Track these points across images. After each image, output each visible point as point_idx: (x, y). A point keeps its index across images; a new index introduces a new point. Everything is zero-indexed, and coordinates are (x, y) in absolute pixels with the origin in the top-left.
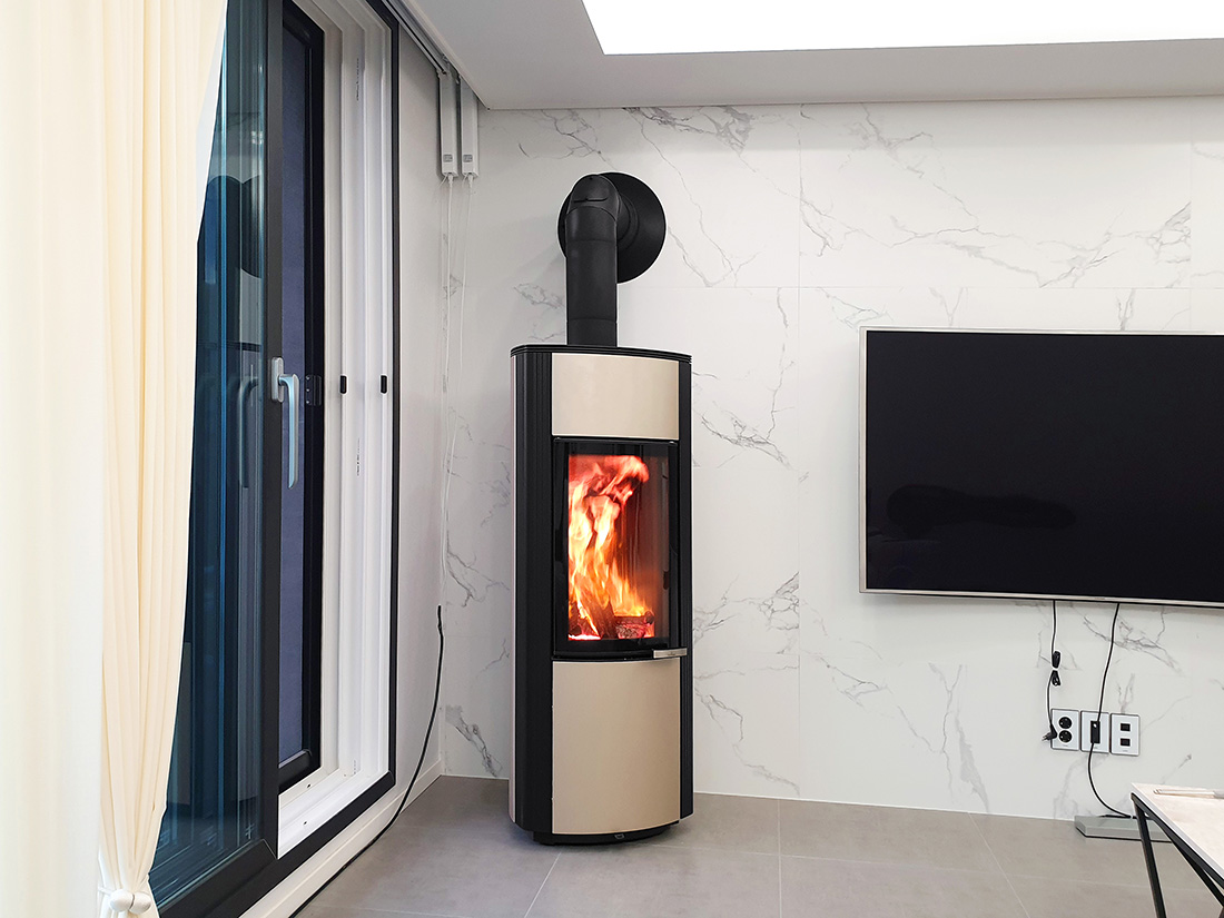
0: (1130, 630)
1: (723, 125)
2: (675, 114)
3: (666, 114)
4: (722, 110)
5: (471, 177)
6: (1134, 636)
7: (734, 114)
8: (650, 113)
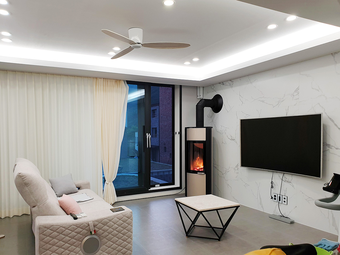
2: (224, 83)
6: (287, 180)
7: (231, 81)
8: (221, 83)
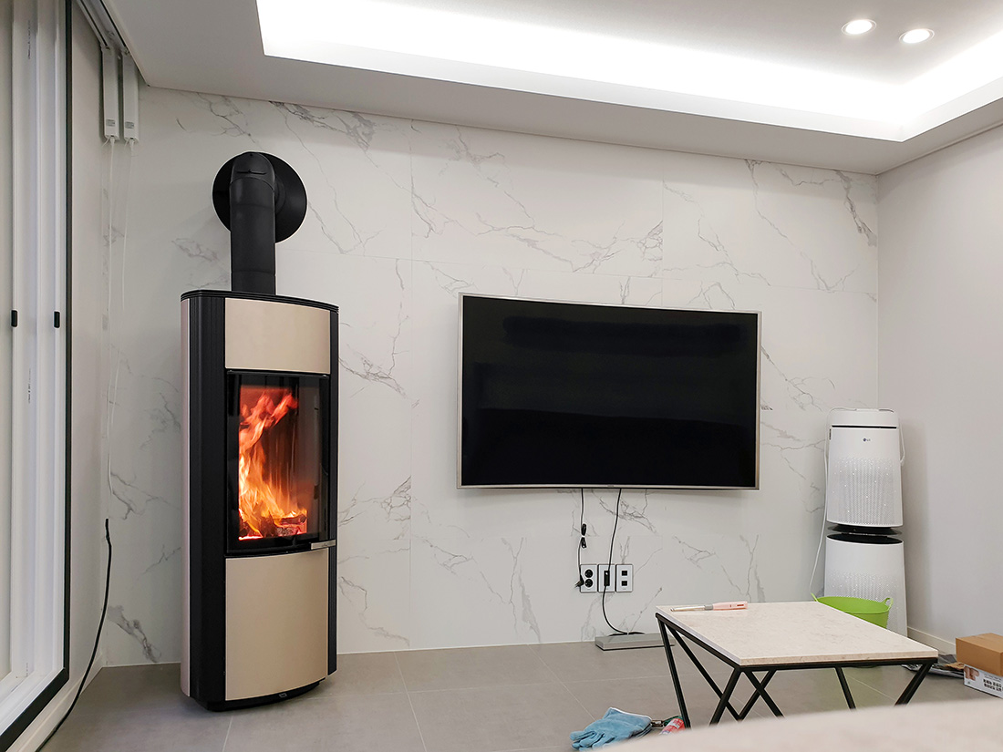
0: (627, 507)
1: (352, 127)
2: (313, 112)
3: (306, 112)
4: (351, 115)
5: (132, 142)
6: (630, 511)
7: (361, 119)
8: (293, 109)
